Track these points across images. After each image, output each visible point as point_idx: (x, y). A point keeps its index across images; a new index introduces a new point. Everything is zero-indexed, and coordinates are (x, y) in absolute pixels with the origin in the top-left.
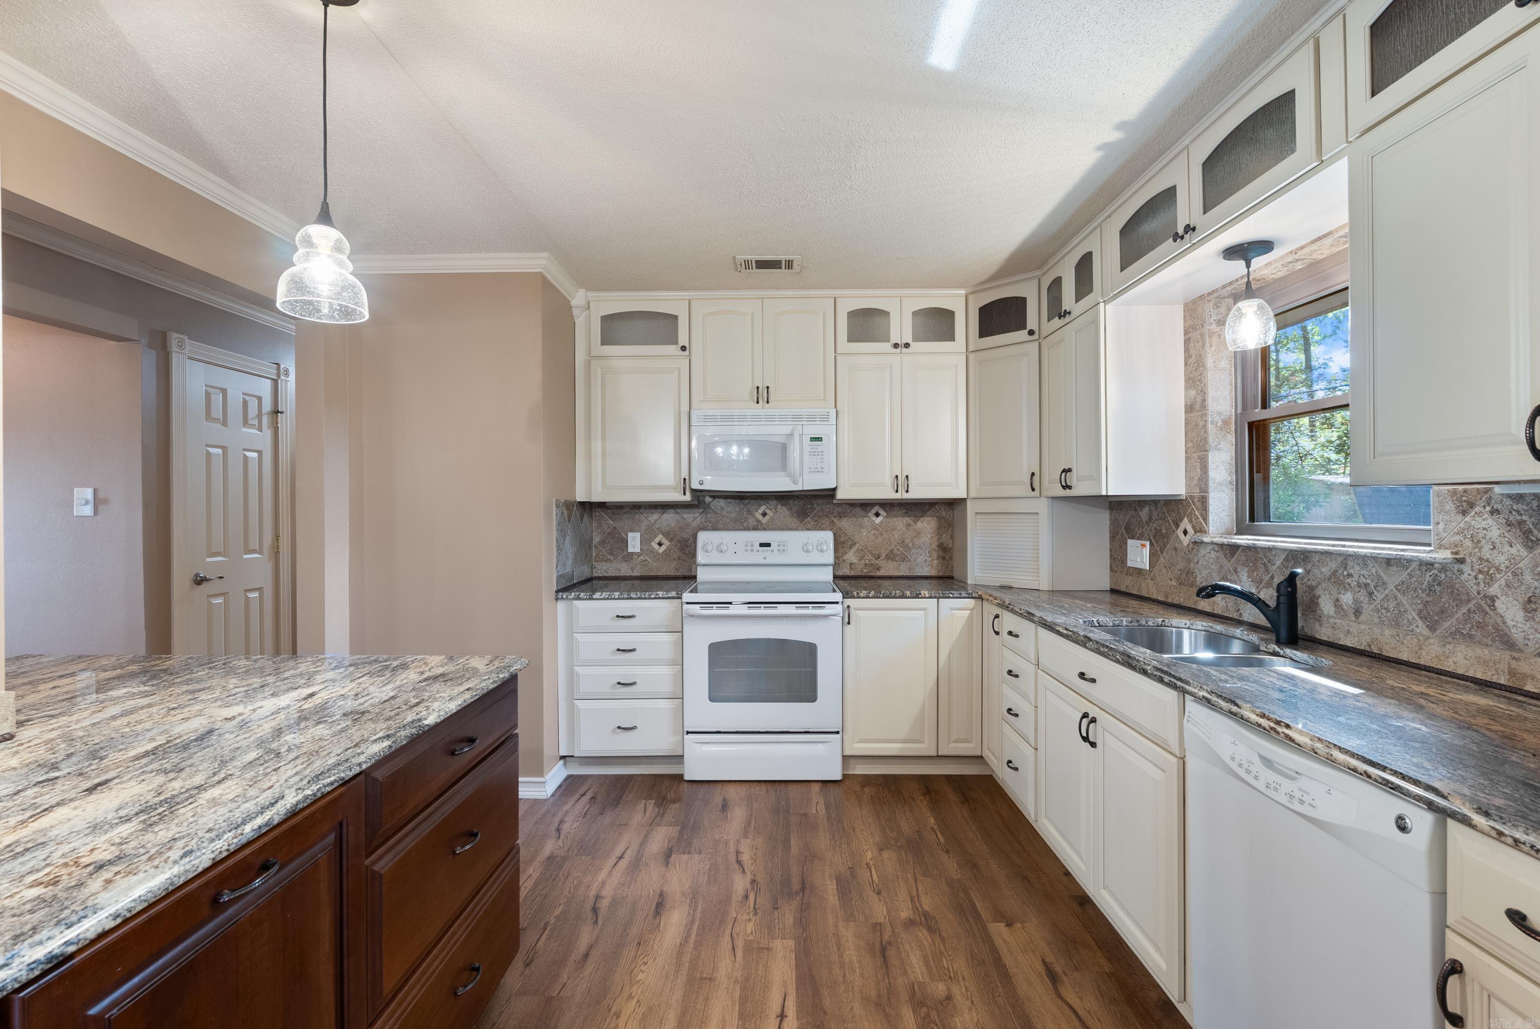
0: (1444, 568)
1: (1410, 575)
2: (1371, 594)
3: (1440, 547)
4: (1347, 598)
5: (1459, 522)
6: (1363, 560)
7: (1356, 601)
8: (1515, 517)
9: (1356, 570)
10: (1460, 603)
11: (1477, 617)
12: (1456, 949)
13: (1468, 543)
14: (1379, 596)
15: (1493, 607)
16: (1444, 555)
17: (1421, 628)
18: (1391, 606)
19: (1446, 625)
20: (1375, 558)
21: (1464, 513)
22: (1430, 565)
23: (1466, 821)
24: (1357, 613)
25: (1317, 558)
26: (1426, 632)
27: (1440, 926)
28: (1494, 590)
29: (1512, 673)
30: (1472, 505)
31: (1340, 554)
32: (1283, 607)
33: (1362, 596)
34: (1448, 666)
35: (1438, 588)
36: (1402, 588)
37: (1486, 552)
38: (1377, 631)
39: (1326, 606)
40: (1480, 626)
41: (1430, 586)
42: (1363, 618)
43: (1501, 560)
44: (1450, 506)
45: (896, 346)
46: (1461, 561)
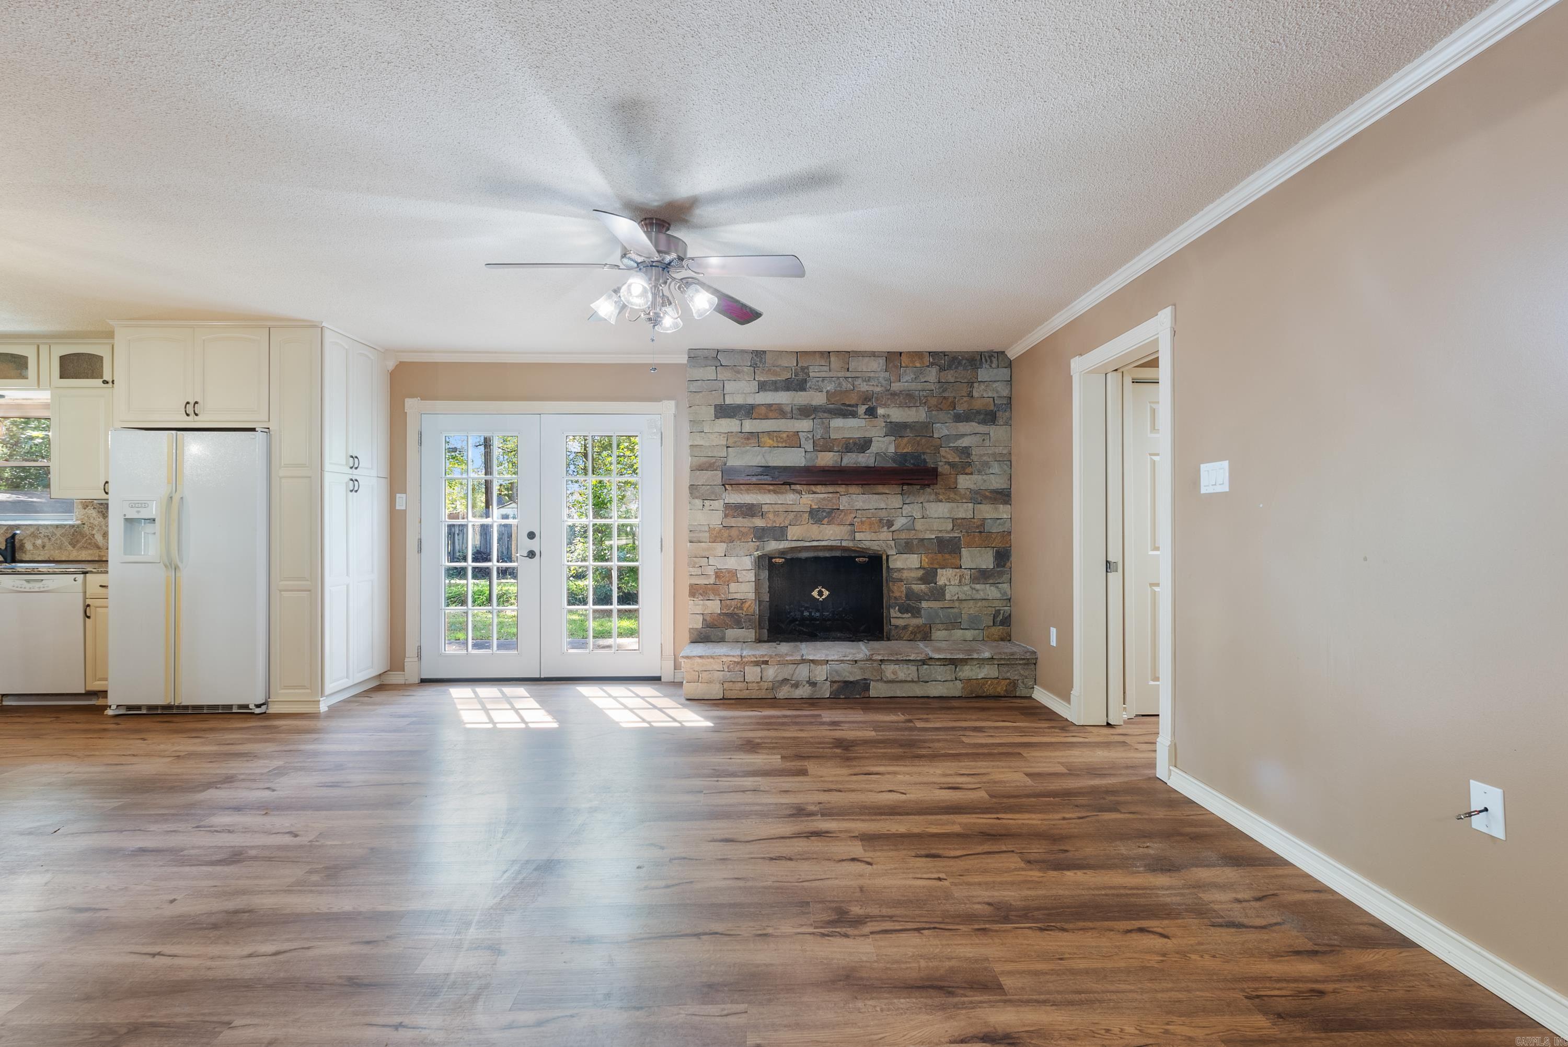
0: (78, 526)
1: (66, 530)
2: (50, 539)
3: (77, 520)
4: (39, 542)
5: (84, 511)
6: (46, 526)
7: (43, 542)
8: (100, 510)
9: (43, 531)
10: (83, 537)
11: (89, 541)
12: (88, 602)
13: (86, 518)
14: (53, 539)
15: (94, 537)
16: (79, 522)
17: (70, 548)
18: (58, 542)
19: (79, 545)
20: (51, 525)
21: (85, 509)
22: (73, 526)
23: (91, 572)
24: (44, 547)
25: (24, 527)
26: (72, 549)
27: (85, 598)
28: (94, 532)
29: (99, 556)
30: (87, 506)
31: (36, 525)
32: (9, 549)
33: (46, 540)
34: (80, 559)
35: (76, 534)
36: (63, 535)
37: (92, 521)
38: (52, 552)
39: (28, 546)
40: (90, 544)
41: (73, 533)
42: (46, 548)
43: (96, 523)
44: (80, 506)
46: (84, 524)
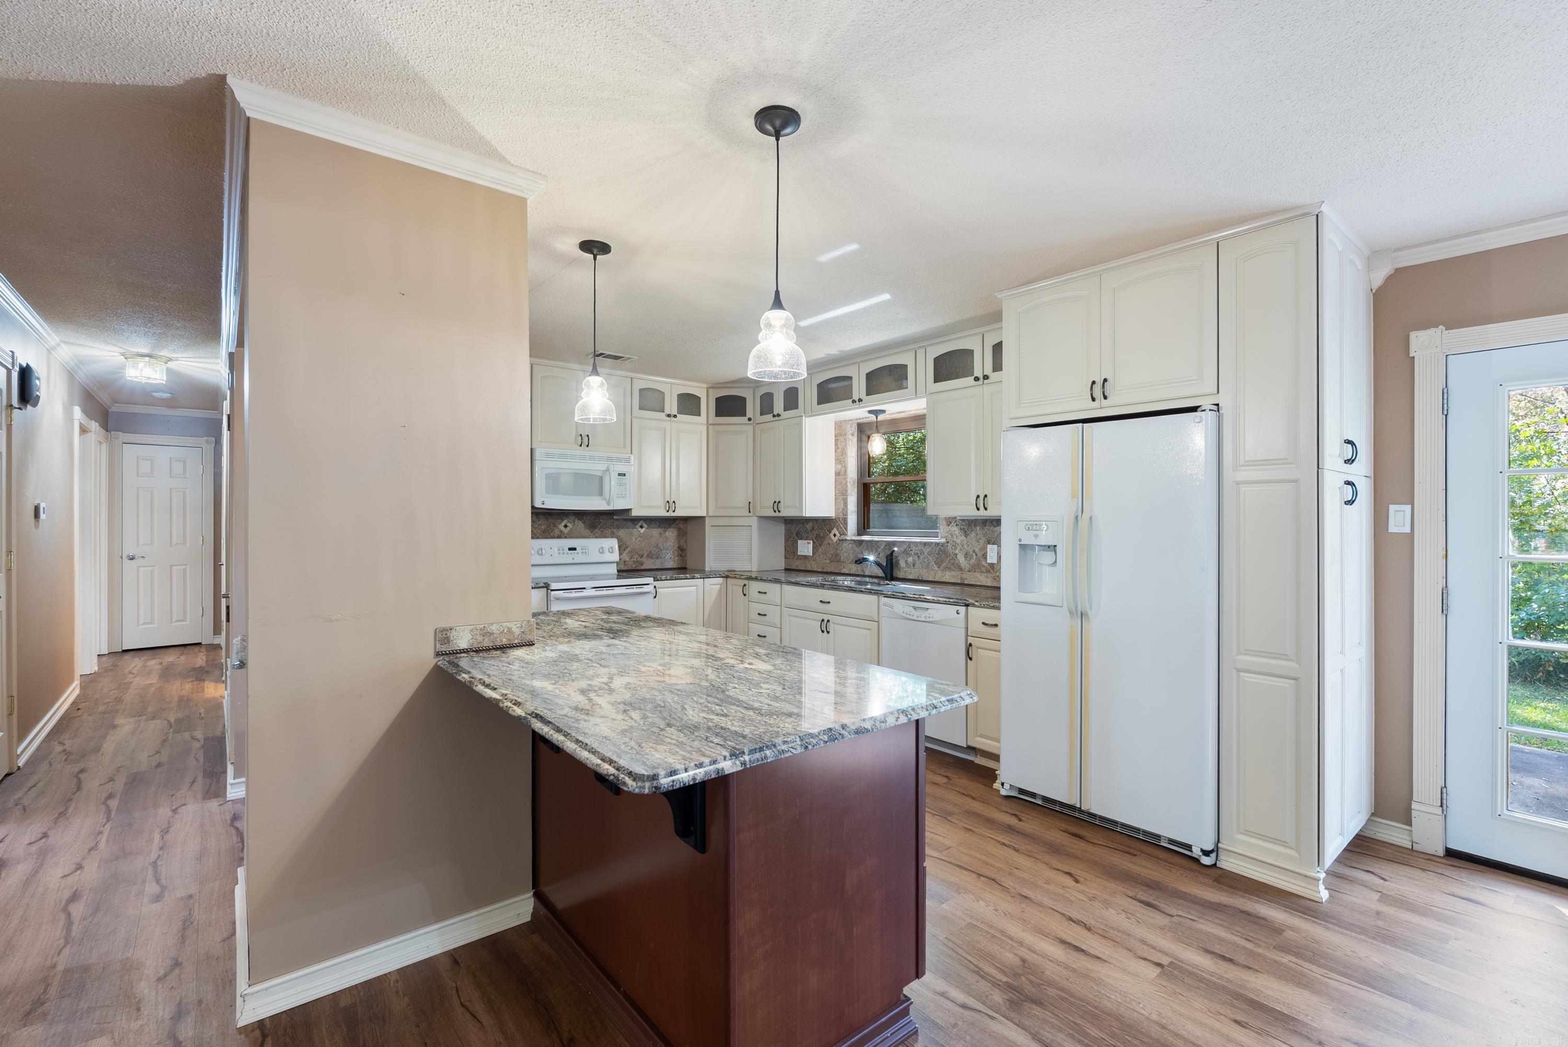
0: (943, 545)
1: (932, 549)
2: (919, 557)
3: (942, 537)
4: (910, 559)
5: (948, 528)
6: (916, 544)
7: (913, 560)
8: (962, 527)
9: (913, 548)
10: (947, 557)
11: (952, 561)
12: (970, 640)
13: (950, 536)
14: (922, 557)
15: (956, 557)
16: (943, 540)
17: (936, 568)
18: (926, 560)
19: (943, 565)
20: (920, 543)
21: (949, 525)
22: (938, 544)
23: (974, 605)
24: (914, 565)
25: (900, 544)
26: (937, 569)
27: (967, 636)
28: (957, 552)
29: (961, 579)
30: (951, 523)
31: (907, 542)
32: (889, 565)
33: (916, 558)
34: (944, 580)
35: (941, 553)
36: (930, 553)
37: (955, 539)
38: (921, 571)
39: (902, 564)
40: (953, 564)
41: (939, 552)
42: (916, 567)
43: (959, 541)
44: (945, 523)
45: (669, 416)
46: (948, 542)
